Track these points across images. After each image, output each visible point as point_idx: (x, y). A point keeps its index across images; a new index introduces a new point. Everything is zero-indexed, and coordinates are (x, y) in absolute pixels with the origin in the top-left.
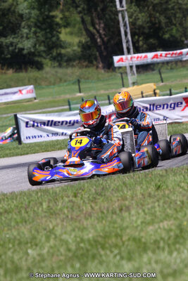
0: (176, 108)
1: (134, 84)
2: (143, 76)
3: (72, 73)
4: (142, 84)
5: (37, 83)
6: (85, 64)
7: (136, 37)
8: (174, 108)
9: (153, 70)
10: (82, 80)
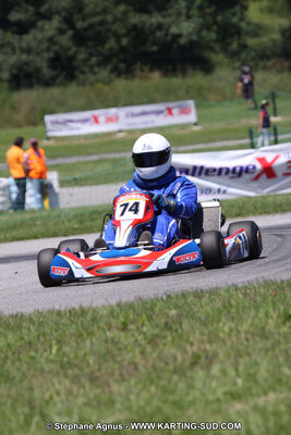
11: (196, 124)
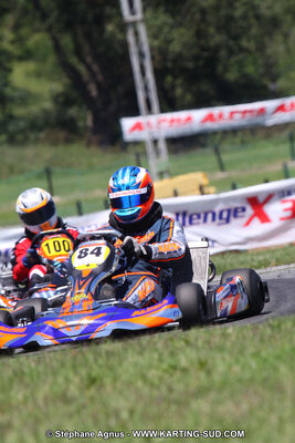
0: (232, 218)
1: (161, 175)
2: (183, 159)
3: (36, 156)
4: (177, 174)
6: (62, 134)
7: (169, 79)
8: (228, 221)
9: (204, 146)
10: (57, 170)
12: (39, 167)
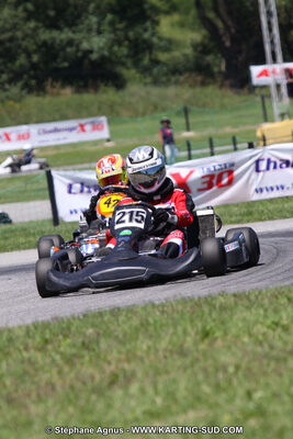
1: (282, 116)
3: (176, 95)
5: (113, 113)
6: (199, 78)
11: (108, 140)
12: (178, 106)
